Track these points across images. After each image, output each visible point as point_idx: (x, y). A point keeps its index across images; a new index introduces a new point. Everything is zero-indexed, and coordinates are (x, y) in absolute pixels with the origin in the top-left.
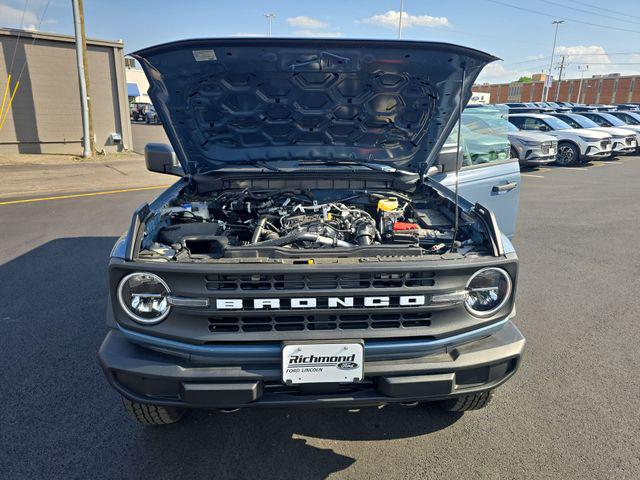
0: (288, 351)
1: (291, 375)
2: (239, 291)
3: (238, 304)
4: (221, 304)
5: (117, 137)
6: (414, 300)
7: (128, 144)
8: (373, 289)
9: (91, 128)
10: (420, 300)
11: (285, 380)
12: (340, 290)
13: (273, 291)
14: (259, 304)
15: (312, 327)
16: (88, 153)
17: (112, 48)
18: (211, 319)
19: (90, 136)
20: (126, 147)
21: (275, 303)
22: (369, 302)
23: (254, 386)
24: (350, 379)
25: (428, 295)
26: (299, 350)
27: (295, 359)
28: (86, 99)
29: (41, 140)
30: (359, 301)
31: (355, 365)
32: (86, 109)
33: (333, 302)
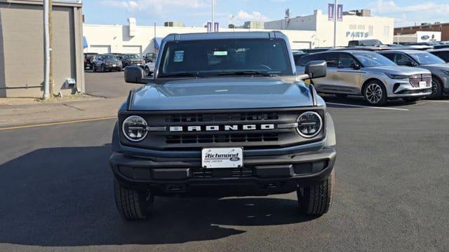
0: (205, 152)
1: (207, 164)
2: (181, 122)
3: (180, 129)
4: (172, 129)
5: (71, 81)
6: (268, 127)
7: (81, 88)
8: (246, 121)
9: (51, 75)
10: (272, 126)
11: (203, 166)
12: (230, 121)
13: (197, 122)
14: (190, 129)
15: (217, 141)
16: (47, 95)
17: (73, 7)
18: (167, 136)
19: (50, 81)
20: (79, 90)
21: (198, 128)
22: (245, 127)
23: (188, 170)
24: (236, 166)
25: (276, 124)
26: (210, 151)
27: (208, 156)
28: (48, 50)
29: (7, 86)
30: (240, 127)
31: (239, 159)
32: (48, 58)
33: (227, 128)
